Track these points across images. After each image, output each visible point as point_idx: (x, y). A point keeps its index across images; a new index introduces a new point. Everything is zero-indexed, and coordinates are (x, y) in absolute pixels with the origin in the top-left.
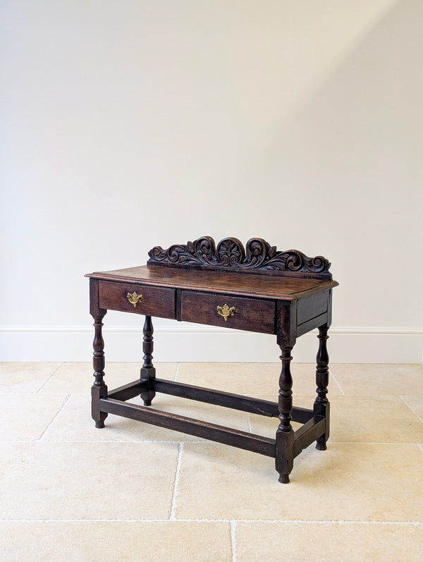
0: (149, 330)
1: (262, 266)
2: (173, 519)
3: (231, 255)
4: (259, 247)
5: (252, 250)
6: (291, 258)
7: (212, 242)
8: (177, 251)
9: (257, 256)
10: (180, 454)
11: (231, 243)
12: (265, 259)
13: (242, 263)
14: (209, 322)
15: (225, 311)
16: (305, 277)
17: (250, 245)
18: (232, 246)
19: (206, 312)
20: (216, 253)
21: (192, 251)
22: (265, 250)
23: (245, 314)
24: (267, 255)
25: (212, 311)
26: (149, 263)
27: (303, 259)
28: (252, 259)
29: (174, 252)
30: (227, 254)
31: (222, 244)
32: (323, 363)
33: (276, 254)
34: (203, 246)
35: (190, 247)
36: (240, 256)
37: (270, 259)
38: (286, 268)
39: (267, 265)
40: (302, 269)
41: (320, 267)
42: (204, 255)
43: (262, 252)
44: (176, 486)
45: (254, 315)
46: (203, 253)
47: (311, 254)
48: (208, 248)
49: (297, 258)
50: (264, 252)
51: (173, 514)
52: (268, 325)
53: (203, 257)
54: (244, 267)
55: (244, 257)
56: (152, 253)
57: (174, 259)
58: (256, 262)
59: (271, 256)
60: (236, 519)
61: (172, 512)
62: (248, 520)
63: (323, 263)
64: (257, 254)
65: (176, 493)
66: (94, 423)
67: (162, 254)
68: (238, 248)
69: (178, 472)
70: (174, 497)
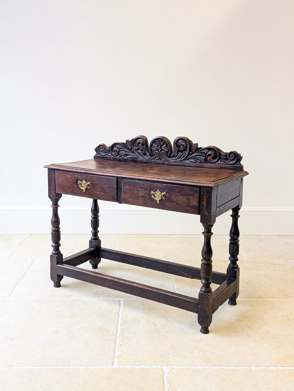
0: (95, 210)
1: (186, 159)
2: (116, 366)
3: (161, 151)
4: (184, 144)
5: (178, 146)
6: (210, 152)
7: (145, 141)
8: (118, 148)
9: (182, 151)
10: (121, 309)
11: (161, 141)
12: (189, 154)
13: (170, 157)
14: (145, 204)
15: (158, 196)
16: (221, 168)
17: (176, 142)
18: (162, 143)
19: (142, 196)
20: (149, 149)
21: (130, 147)
22: (188, 146)
23: (174, 198)
24: (190, 150)
25: (147, 196)
26: (95, 157)
27: (220, 154)
28: (178, 154)
29: (115, 148)
30: (158, 150)
31: (154, 141)
32: (235, 237)
33: (198, 149)
34: (139, 144)
35: (128, 144)
36: (168, 151)
37: (193, 153)
38: (206, 161)
39: (190, 159)
40: (219, 162)
41: (234, 160)
42: (139, 151)
43: (186, 146)
44: (118, 337)
45: (181, 199)
46: (138, 149)
47: (226, 149)
48: (143, 145)
49: (215, 153)
50: (188, 148)
51: (116, 361)
52: (193, 207)
53: (139, 153)
54: (172, 160)
55: (172, 152)
56: (98, 149)
57: (115, 154)
58: (181, 156)
59: (193, 151)
60: (167, 366)
61: (115, 360)
62: (177, 366)
63: (236, 157)
64: (182, 149)
65: (118, 342)
66: (53, 283)
67: (106, 150)
68: (167, 145)
69: (119, 324)
70: (117, 346)
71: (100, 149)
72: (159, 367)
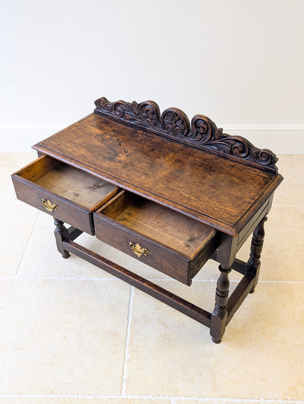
1: (205, 144)
2: (124, 395)
3: (176, 126)
4: (205, 127)
5: (197, 127)
6: (237, 144)
7: (156, 109)
8: (121, 108)
9: (201, 134)
11: (175, 116)
12: (210, 139)
13: (186, 135)
16: (250, 165)
17: (196, 121)
18: (177, 119)
20: (161, 120)
21: (137, 112)
22: (210, 131)
24: (212, 135)
26: (96, 112)
27: (249, 150)
28: (196, 135)
29: (119, 108)
30: (171, 124)
31: (167, 113)
33: (223, 137)
34: (147, 110)
35: (135, 109)
36: (185, 129)
37: (215, 139)
38: (231, 152)
39: (211, 144)
40: (248, 158)
41: (267, 161)
42: (148, 119)
43: (208, 129)
44: (127, 347)
46: (147, 117)
47: (259, 144)
48: (153, 113)
49: (244, 146)
53: (148, 121)
54: (189, 141)
55: (189, 131)
56: (98, 103)
57: (119, 115)
58: (201, 139)
59: (217, 137)
60: (175, 396)
61: (124, 385)
62: (185, 397)
63: (270, 158)
64: (202, 132)
65: (128, 356)
67: (108, 107)
68: (183, 121)
69: (129, 324)
70: (125, 363)
71: (101, 103)
72: (167, 398)
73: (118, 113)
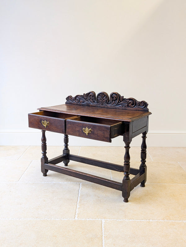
1: (117, 105)
2: (76, 218)
3: (103, 100)
4: (116, 96)
5: (113, 98)
6: (130, 101)
7: (95, 94)
8: (79, 98)
9: (114, 100)
10: (80, 188)
11: (103, 95)
12: (119, 102)
13: (108, 103)
14: (79, 136)
15: (87, 131)
16: (137, 110)
17: (112, 95)
18: (103, 96)
19: (78, 131)
20: (96, 99)
21: (86, 98)
22: (118, 98)
23: (96, 132)
24: (119, 100)
25: (81, 131)
26: (66, 103)
27: (136, 102)
28: (112, 102)
29: (77, 98)
30: (101, 99)
31: (99, 95)
32: (144, 149)
33: (123, 99)
34: (90, 96)
35: (85, 96)
36: (107, 100)
37: (121, 102)
38: (128, 106)
39: (119, 105)
40: (135, 107)
41: (143, 106)
42: (91, 100)
44: (78, 204)
45: (100, 133)
46: (90, 99)
47: (139, 100)
48: (93, 96)
49: (133, 102)
51: (76, 216)
52: (107, 138)
53: (91, 101)
54: (109, 105)
55: (109, 101)
58: (114, 103)
59: (121, 100)
60: (104, 219)
62: (110, 219)
63: (145, 104)
64: (115, 99)
65: (78, 206)
66: (42, 174)
67: (72, 99)
68: (106, 97)
69: (79, 197)
70: (77, 209)
71: (69, 98)
72: (100, 219)
73: (77, 101)
